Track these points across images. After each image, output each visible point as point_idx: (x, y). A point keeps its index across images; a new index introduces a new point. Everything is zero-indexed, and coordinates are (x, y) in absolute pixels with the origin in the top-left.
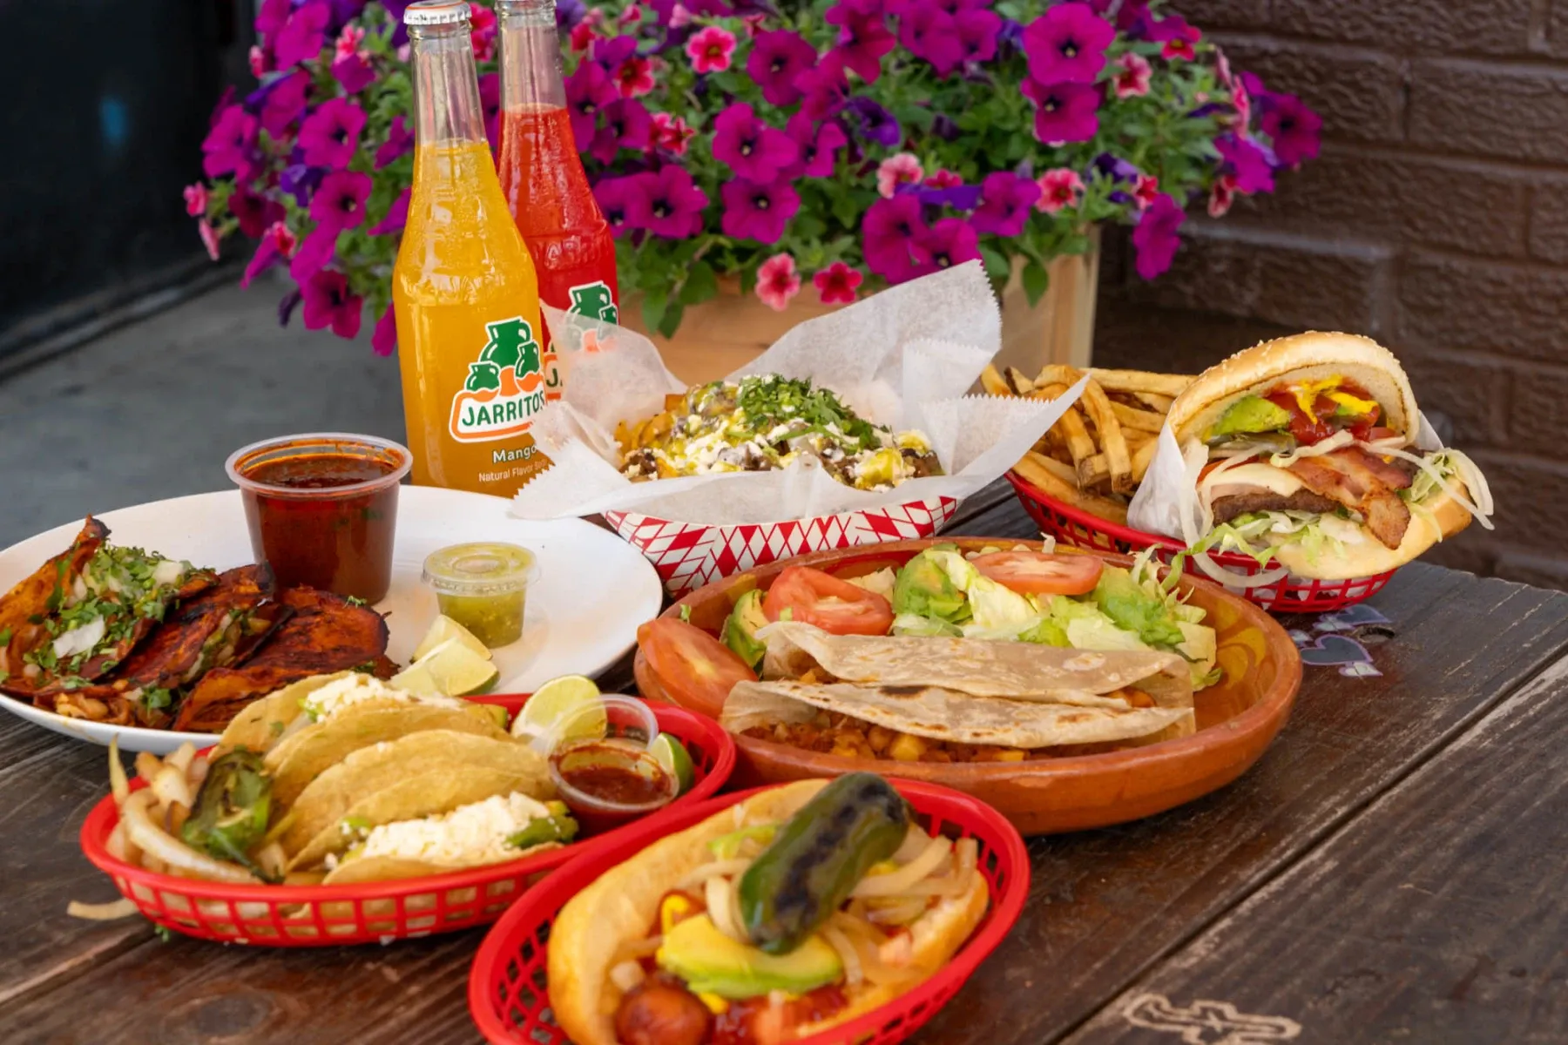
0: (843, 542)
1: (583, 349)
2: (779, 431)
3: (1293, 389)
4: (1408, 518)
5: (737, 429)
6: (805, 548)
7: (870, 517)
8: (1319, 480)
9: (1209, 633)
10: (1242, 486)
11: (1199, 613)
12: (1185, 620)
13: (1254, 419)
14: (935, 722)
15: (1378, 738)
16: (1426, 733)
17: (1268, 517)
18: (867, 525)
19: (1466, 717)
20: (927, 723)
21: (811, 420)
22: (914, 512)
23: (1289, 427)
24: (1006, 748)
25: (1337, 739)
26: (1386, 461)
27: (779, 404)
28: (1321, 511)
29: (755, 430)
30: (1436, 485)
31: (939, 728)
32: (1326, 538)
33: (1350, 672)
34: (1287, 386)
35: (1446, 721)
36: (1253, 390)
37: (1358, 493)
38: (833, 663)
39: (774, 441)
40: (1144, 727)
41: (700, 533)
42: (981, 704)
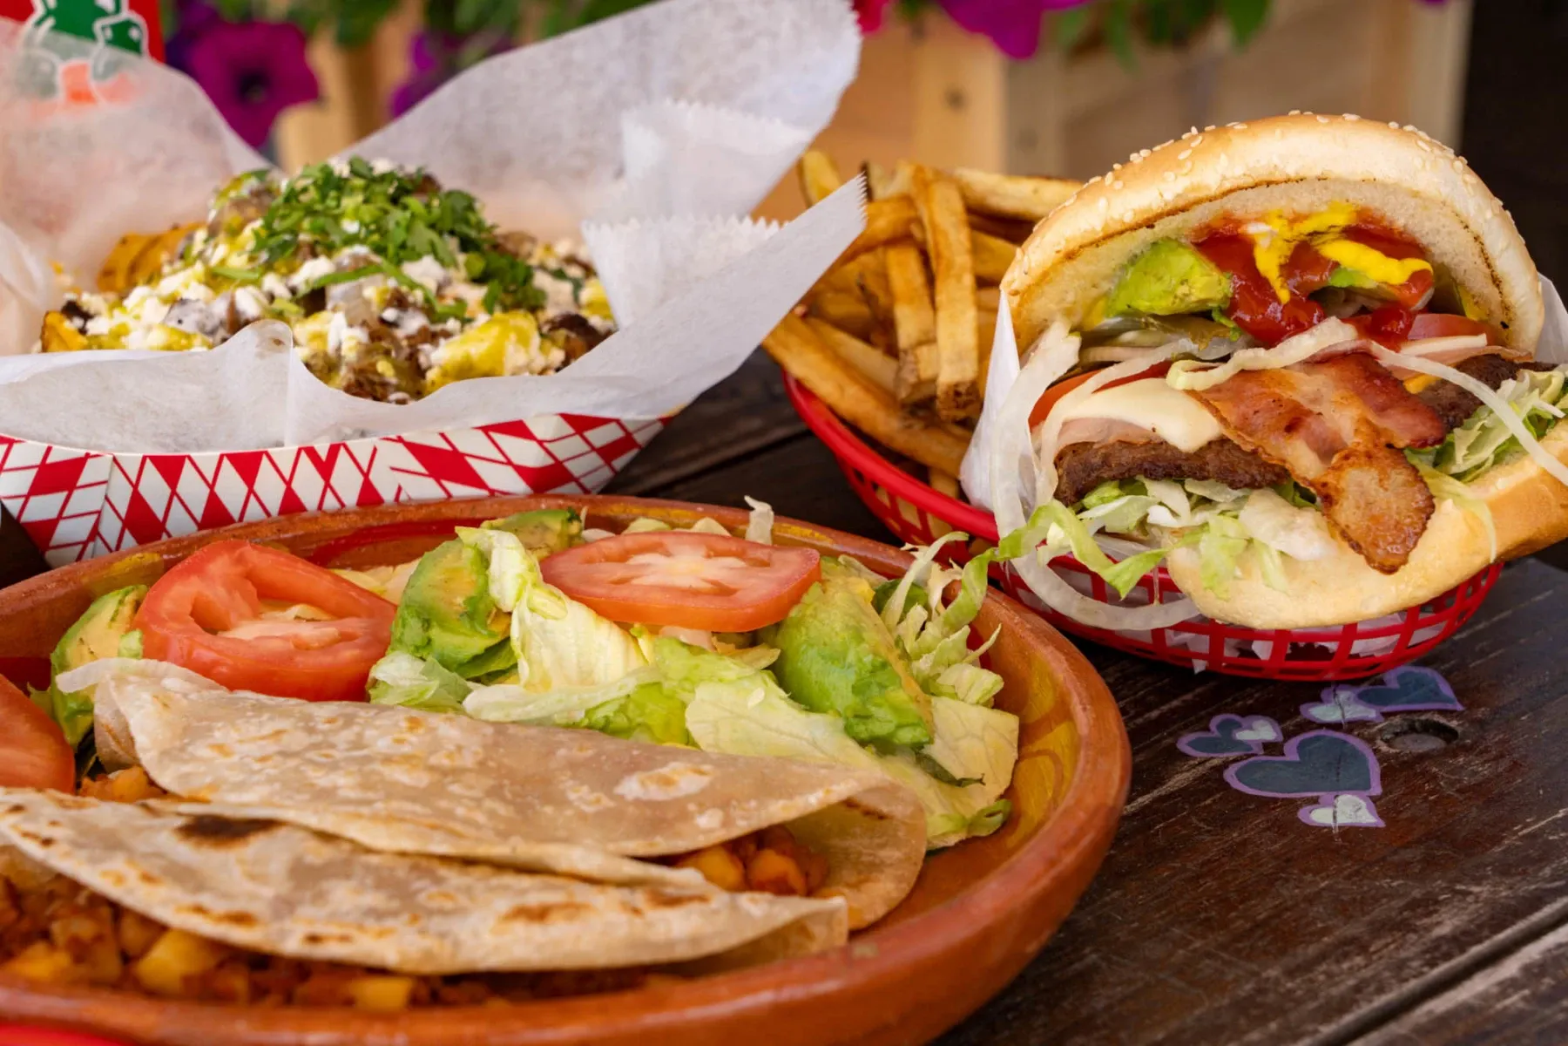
0: (369, 495)
1: (61, 96)
2: (313, 270)
3: (1252, 229)
4: (1429, 509)
5: (238, 262)
6: (291, 503)
7: (417, 450)
8: (1258, 420)
9: (1008, 723)
10: (1110, 423)
11: (990, 682)
12: (955, 696)
13: (1156, 288)
14: (239, 906)
15: (1291, 973)
16: (1402, 965)
17: (1143, 491)
18: (415, 465)
19: (1501, 936)
20: (221, 907)
21: (380, 250)
22: (509, 443)
23: (1230, 309)
24: (380, 971)
25: (1207, 967)
26: (1413, 387)
27: (337, 219)
28: (1253, 485)
29: (269, 267)
30: (1513, 440)
31: (241, 919)
32: (1250, 541)
33: (1320, 816)
34: (1239, 223)
35: (1460, 940)
36: (1162, 228)
37: (1328, 449)
38: (165, 754)
39: (303, 290)
40: (694, 940)
41: (78, 465)
42: (368, 868)
